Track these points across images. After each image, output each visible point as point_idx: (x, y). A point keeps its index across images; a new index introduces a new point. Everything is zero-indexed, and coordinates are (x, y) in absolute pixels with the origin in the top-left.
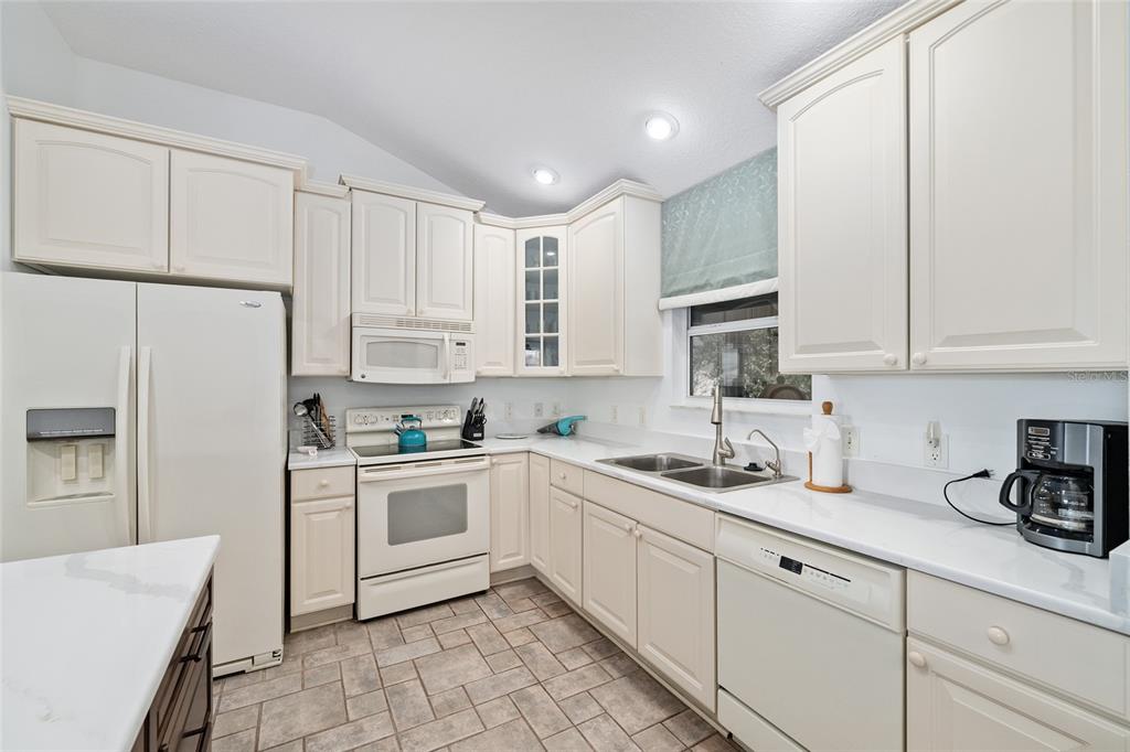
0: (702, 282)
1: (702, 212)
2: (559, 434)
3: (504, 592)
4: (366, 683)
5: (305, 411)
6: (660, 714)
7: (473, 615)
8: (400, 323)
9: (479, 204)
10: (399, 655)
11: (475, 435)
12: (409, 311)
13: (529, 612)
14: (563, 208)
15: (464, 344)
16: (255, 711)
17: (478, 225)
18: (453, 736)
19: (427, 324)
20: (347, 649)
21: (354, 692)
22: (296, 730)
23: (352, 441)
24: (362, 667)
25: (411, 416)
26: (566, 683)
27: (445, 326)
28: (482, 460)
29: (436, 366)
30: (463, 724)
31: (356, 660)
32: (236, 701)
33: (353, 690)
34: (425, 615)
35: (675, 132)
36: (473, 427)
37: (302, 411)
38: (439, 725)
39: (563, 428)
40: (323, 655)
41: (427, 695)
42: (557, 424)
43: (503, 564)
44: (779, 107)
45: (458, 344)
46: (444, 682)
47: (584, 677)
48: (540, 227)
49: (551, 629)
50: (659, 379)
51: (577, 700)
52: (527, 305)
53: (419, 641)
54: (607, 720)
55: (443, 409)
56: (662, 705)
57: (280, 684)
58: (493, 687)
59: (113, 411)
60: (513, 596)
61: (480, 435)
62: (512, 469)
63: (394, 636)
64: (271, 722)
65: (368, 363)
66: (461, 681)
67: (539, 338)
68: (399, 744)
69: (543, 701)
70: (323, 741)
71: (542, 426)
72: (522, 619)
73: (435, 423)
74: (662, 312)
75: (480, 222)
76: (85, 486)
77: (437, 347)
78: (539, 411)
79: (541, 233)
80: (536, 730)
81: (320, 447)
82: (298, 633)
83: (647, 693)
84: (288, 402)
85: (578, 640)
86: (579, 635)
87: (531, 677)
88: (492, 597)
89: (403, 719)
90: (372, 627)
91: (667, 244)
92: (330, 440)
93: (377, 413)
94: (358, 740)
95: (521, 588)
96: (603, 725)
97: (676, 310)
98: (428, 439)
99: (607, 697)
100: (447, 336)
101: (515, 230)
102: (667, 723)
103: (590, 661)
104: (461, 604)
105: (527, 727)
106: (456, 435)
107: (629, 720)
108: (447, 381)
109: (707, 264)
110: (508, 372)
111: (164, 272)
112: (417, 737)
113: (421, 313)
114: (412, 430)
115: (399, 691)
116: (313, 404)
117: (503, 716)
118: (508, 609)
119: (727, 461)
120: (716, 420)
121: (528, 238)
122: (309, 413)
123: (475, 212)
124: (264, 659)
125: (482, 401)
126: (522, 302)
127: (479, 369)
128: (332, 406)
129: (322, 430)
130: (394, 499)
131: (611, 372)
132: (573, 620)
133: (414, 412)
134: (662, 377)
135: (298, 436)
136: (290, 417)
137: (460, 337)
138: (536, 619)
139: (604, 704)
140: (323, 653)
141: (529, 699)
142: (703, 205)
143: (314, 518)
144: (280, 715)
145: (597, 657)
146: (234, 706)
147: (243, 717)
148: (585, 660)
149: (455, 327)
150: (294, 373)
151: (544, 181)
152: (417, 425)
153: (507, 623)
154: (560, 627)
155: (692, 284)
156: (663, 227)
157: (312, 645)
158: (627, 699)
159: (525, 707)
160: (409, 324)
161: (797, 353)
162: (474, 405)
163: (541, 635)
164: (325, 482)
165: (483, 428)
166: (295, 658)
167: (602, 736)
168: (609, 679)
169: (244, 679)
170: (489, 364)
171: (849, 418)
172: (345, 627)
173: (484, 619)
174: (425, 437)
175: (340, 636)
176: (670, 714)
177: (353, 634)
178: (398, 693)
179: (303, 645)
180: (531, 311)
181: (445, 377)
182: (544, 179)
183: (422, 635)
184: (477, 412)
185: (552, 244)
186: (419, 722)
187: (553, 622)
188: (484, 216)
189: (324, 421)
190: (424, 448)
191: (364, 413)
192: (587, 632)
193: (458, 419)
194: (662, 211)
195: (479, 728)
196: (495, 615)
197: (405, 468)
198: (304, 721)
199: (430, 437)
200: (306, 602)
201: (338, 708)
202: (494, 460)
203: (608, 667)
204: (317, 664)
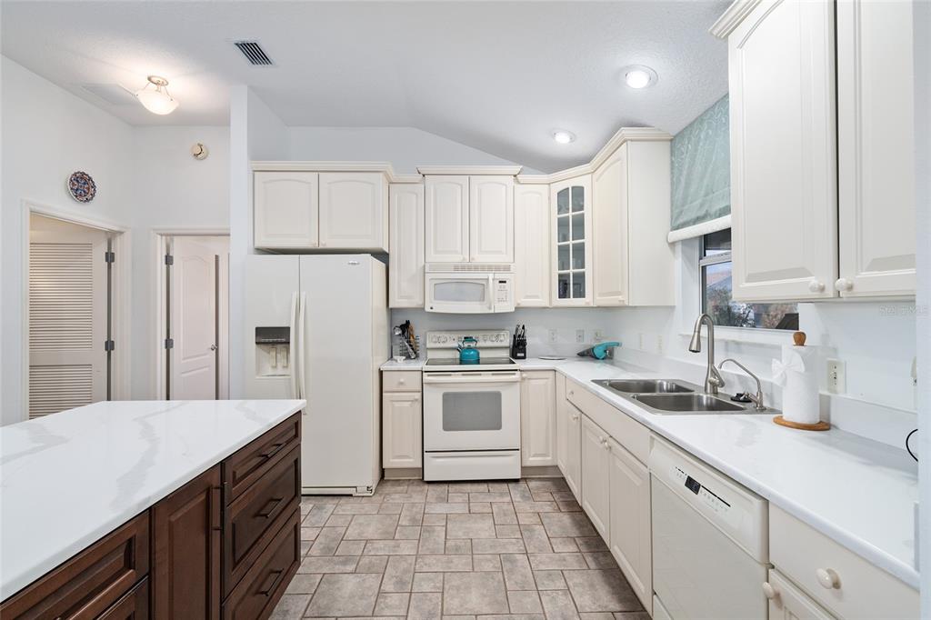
0: (701, 213)
1: (701, 144)
2: (595, 358)
3: (532, 484)
4: (413, 521)
5: (400, 332)
6: (614, 606)
7: (502, 495)
8: (456, 268)
9: (516, 169)
10: (441, 509)
11: (519, 355)
12: (464, 259)
13: (545, 503)
14: (587, 160)
15: (505, 282)
16: (349, 518)
17: (517, 186)
18: (450, 568)
19: (476, 268)
20: (411, 497)
21: (404, 524)
22: (365, 535)
23: (431, 355)
24: (415, 510)
25: (471, 338)
26: (548, 560)
27: (490, 268)
28: (514, 374)
29: (483, 300)
30: (460, 563)
31: (413, 504)
32: (343, 510)
33: (404, 522)
34: (468, 487)
35: (653, 81)
36: (519, 348)
37: (398, 332)
38: (444, 558)
39: (598, 352)
40: (396, 497)
41: (446, 538)
42: (593, 349)
43: (532, 461)
44: (729, 37)
45: (500, 282)
46: (460, 534)
47: (565, 560)
48: (569, 179)
49: (556, 519)
51: (549, 574)
52: (559, 246)
53: (457, 501)
54: (565, 594)
55: (495, 333)
56: (621, 601)
57: (367, 506)
58: (491, 546)
59: (289, 328)
60: (538, 488)
61: (523, 355)
62: (539, 384)
63: (443, 496)
64: (355, 527)
65: (435, 299)
66: (471, 536)
67: (569, 275)
68: (416, 561)
69: (522, 566)
70: (375, 546)
71: (581, 350)
72: (538, 507)
73: (489, 344)
74: (673, 244)
75: (519, 183)
76: (280, 371)
77: (482, 286)
78: (580, 337)
79: (569, 184)
80: (507, 584)
81: (408, 357)
82: (389, 480)
83: (613, 588)
84: (391, 325)
85: (574, 532)
86: (578, 529)
87: (522, 548)
88: (522, 485)
89: (425, 548)
90: (431, 487)
91: (674, 179)
92: (415, 353)
93: (447, 335)
94: (394, 551)
95: (548, 483)
96: (560, 597)
97: (685, 242)
98: (481, 356)
99: (576, 580)
100: (491, 276)
101: (549, 184)
102: (618, 615)
103: (576, 550)
104: (497, 486)
105: (502, 579)
106: (506, 354)
107: (585, 601)
108: (492, 311)
109: (706, 195)
110: (546, 304)
111: (316, 247)
112: (427, 561)
113: (473, 259)
114: (469, 348)
115: (430, 530)
116: (405, 327)
117: (488, 567)
118: (529, 496)
119: (720, 390)
120: (694, 348)
121: (559, 190)
122: (403, 333)
123: (515, 176)
124: (362, 491)
125: (523, 328)
126: (556, 244)
127: (519, 302)
128: (418, 329)
129: (410, 345)
130: (446, 397)
131: (616, 303)
132: (578, 516)
133: (473, 335)
134: (673, 308)
135: (397, 349)
136: (392, 335)
137: (502, 277)
138: (548, 509)
139: (570, 584)
140: (397, 496)
141: (513, 562)
142: (702, 137)
143: (397, 404)
144: (361, 524)
145: (583, 549)
146: (341, 513)
147: (343, 520)
148: (573, 548)
149: (497, 268)
150: (390, 306)
151: (562, 141)
152: (472, 345)
153: (525, 507)
154: (566, 519)
155: (694, 216)
156: (672, 162)
157: (393, 489)
158: (592, 586)
159: (507, 566)
160: (463, 268)
161: (747, 282)
162: (517, 330)
163: (546, 521)
164: (402, 380)
165: (525, 349)
166: (381, 495)
167: (555, 604)
168: (585, 567)
169: (351, 499)
170: (527, 297)
171: (835, 350)
172: (415, 483)
173: (508, 499)
174: (478, 354)
175: (411, 488)
176: (625, 609)
177: (419, 488)
178: (429, 531)
179: (388, 488)
180: (563, 251)
181: (490, 308)
182: (562, 139)
183: (460, 500)
184: (519, 336)
185: (579, 192)
186: (433, 553)
187: (561, 514)
188: (522, 177)
189: (412, 339)
190: (478, 362)
191: (438, 334)
192: (585, 529)
193: (507, 341)
194: (672, 147)
195: (469, 568)
196: (517, 498)
197: (455, 375)
198: (371, 531)
199: (483, 355)
200: (391, 460)
201: (392, 530)
202: (524, 375)
203: (589, 559)
204: (391, 501)
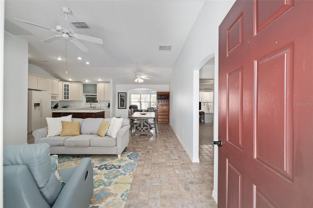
27: (56, 94)
29: (55, 99)
50: (83, 101)
67: (66, 96)
97: (85, 95)
110: (62, 100)
113: (53, 93)
121: (65, 84)
126: (64, 92)
156: (83, 87)
171: (101, 104)
182: (70, 80)
185: (68, 85)
188: (60, 81)
